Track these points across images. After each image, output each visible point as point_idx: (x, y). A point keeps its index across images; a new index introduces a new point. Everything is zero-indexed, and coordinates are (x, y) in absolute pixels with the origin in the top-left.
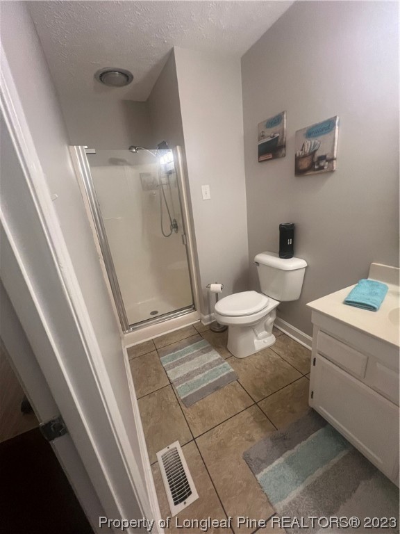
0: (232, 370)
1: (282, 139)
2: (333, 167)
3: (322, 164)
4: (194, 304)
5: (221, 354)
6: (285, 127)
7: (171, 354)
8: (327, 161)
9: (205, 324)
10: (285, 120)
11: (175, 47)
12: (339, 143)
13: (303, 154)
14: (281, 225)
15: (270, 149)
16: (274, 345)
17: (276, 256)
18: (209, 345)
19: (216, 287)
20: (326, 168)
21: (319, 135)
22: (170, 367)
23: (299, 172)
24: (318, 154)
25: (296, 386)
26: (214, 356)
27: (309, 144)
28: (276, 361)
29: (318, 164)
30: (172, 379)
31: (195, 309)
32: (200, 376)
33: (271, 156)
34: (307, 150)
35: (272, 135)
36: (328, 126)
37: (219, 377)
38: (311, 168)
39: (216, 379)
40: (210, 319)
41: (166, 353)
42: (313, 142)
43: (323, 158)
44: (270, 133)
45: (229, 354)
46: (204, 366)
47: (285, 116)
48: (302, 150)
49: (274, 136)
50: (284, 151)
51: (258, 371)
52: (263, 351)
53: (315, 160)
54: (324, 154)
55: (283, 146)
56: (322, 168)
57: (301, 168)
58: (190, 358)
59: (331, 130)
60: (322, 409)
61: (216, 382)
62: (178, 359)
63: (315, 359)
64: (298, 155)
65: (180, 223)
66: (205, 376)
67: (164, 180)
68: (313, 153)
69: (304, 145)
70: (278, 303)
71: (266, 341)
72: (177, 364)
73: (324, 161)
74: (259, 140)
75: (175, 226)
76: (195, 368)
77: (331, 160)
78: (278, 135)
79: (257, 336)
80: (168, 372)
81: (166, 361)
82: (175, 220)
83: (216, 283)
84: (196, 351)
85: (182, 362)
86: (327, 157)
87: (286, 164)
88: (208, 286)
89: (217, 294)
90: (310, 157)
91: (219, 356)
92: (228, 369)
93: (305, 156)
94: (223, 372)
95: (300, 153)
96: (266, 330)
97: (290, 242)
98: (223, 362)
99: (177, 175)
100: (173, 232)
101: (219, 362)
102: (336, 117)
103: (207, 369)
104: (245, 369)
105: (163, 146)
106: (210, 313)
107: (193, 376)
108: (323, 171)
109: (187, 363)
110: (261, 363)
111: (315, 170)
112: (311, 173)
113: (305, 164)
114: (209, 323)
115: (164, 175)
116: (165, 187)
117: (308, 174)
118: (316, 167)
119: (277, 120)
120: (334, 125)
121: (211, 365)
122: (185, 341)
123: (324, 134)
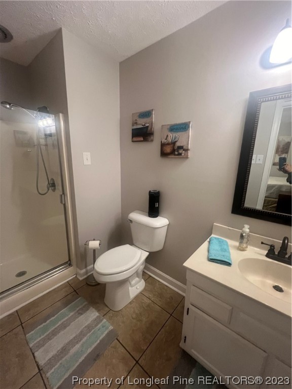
0: (111, 328)
1: (151, 129)
2: (188, 155)
3: (180, 151)
4: (70, 260)
5: (99, 311)
6: (153, 120)
7: (42, 326)
8: (184, 150)
9: (81, 279)
10: (154, 116)
11: (63, 28)
12: (192, 139)
13: (167, 142)
14: (150, 192)
15: (142, 134)
16: (145, 289)
17: (146, 215)
18: (86, 303)
19: (94, 244)
20: (183, 155)
21: (178, 132)
22: (39, 345)
23: (164, 154)
24: (178, 144)
25: (167, 328)
26: (92, 314)
27: (171, 136)
28: (148, 306)
29: (178, 151)
30: (42, 363)
31: (70, 265)
32: (78, 346)
33: (142, 139)
34: (170, 140)
35: (143, 124)
36: (184, 127)
37: (98, 341)
38: (173, 152)
39: (96, 344)
40: (87, 272)
41: (33, 326)
42: (174, 135)
43: (181, 148)
44: (142, 122)
45: (107, 309)
46: (82, 332)
47: (153, 112)
48: (166, 139)
49: (145, 125)
50: (152, 137)
51: (134, 321)
52: (137, 297)
53: (176, 148)
54: (182, 145)
55: (151, 134)
56: (180, 154)
57: (165, 152)
58: (64, 326)
59: (187, 130)
60: (195, 353)
61: (96, 348)
62: (50, 330)
63: (188, 309)
64: (163, 142)
65: (58, 182)
66: (82, 345)
67: (42, 142)
68: (174, 143)
69: (167, 136)
70: (148, 253)
71: (138, 287)
72: (49, 338)
73: (182, 150)
74: (133, 125)
75: (53, 185)
76: (72, 337)
77: (187, 150)
78: (148, 125)
79: (130, 284)
80: (36, 354)
81: (34, 337)
82: (52, 179)
83: (94, 240)
84: (72, 314)
85: (54, 333)
86: (184, 147)
87: (153, 147)
88: (86, 244)
89: (94, 251)
90: (172, 145)
91: (97, 314)
92: (107, 328)
93: (168, 144)
94: (102, 334)
95: (164, 141)
96: (138, 277)
97: (157, 205)
98: (102, 321)
99: (58, 139)
100: (50, 191)
101: (98, 321)
102: (190, 122)
103: (85, 335)
104: (123, 322)
105: (44, 109)
106: (86, 267)
107: (69, 350)
108: (181, 156)
109: (62, 332)
110: (137, 311)
111: (175, 155)
112: (173, 156)
113: (168, 149)
114: (85, 277)
115: (43, 136)
116: (43, 148)
117: (170, 157)
118: (176, 153)
119: (147, 114)
120: (189, 127)
121: (89, 328)
122: (59, 304)
123: (182, 131)
